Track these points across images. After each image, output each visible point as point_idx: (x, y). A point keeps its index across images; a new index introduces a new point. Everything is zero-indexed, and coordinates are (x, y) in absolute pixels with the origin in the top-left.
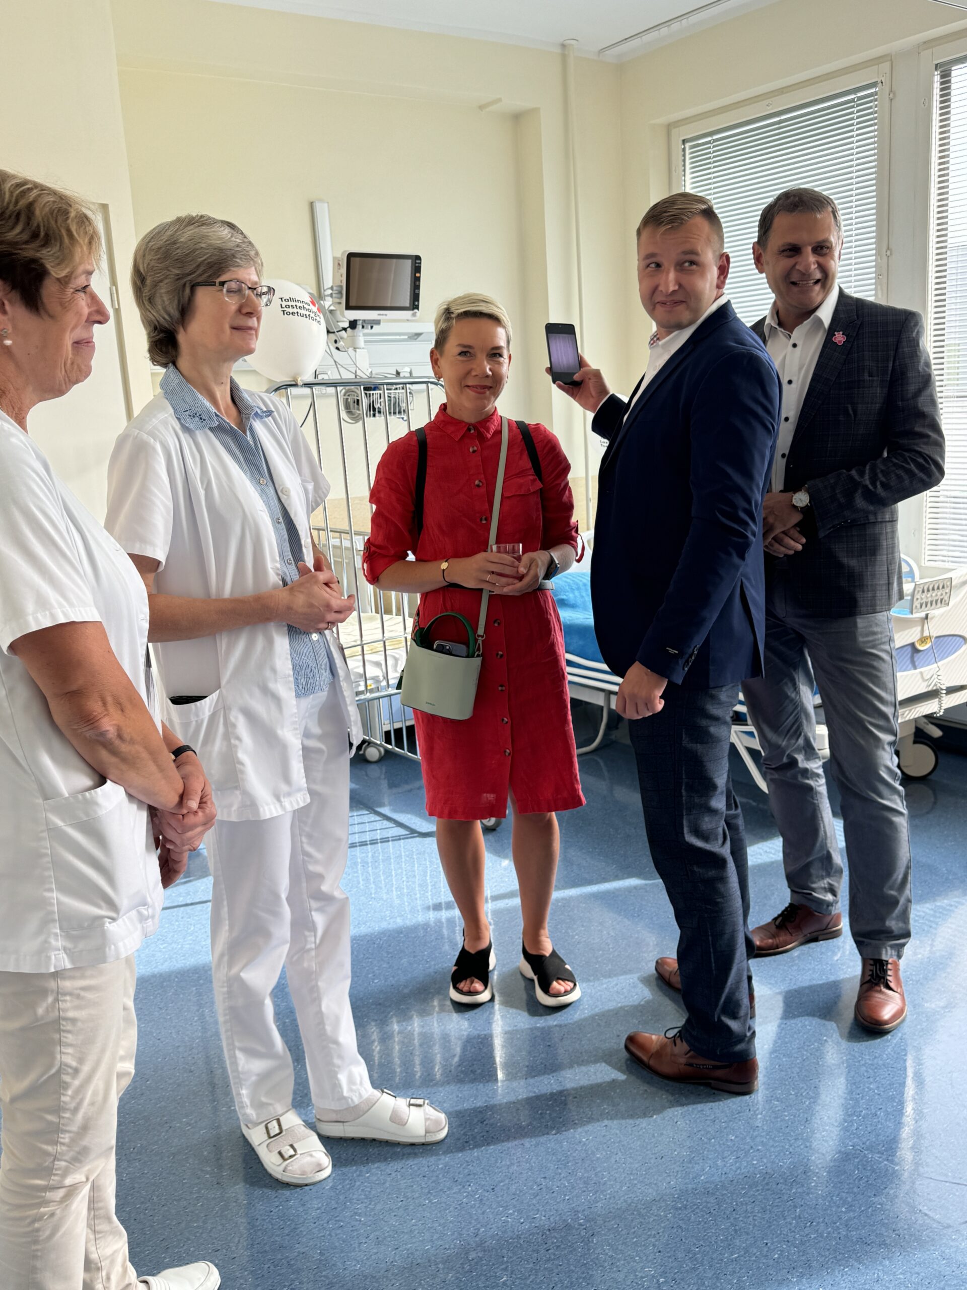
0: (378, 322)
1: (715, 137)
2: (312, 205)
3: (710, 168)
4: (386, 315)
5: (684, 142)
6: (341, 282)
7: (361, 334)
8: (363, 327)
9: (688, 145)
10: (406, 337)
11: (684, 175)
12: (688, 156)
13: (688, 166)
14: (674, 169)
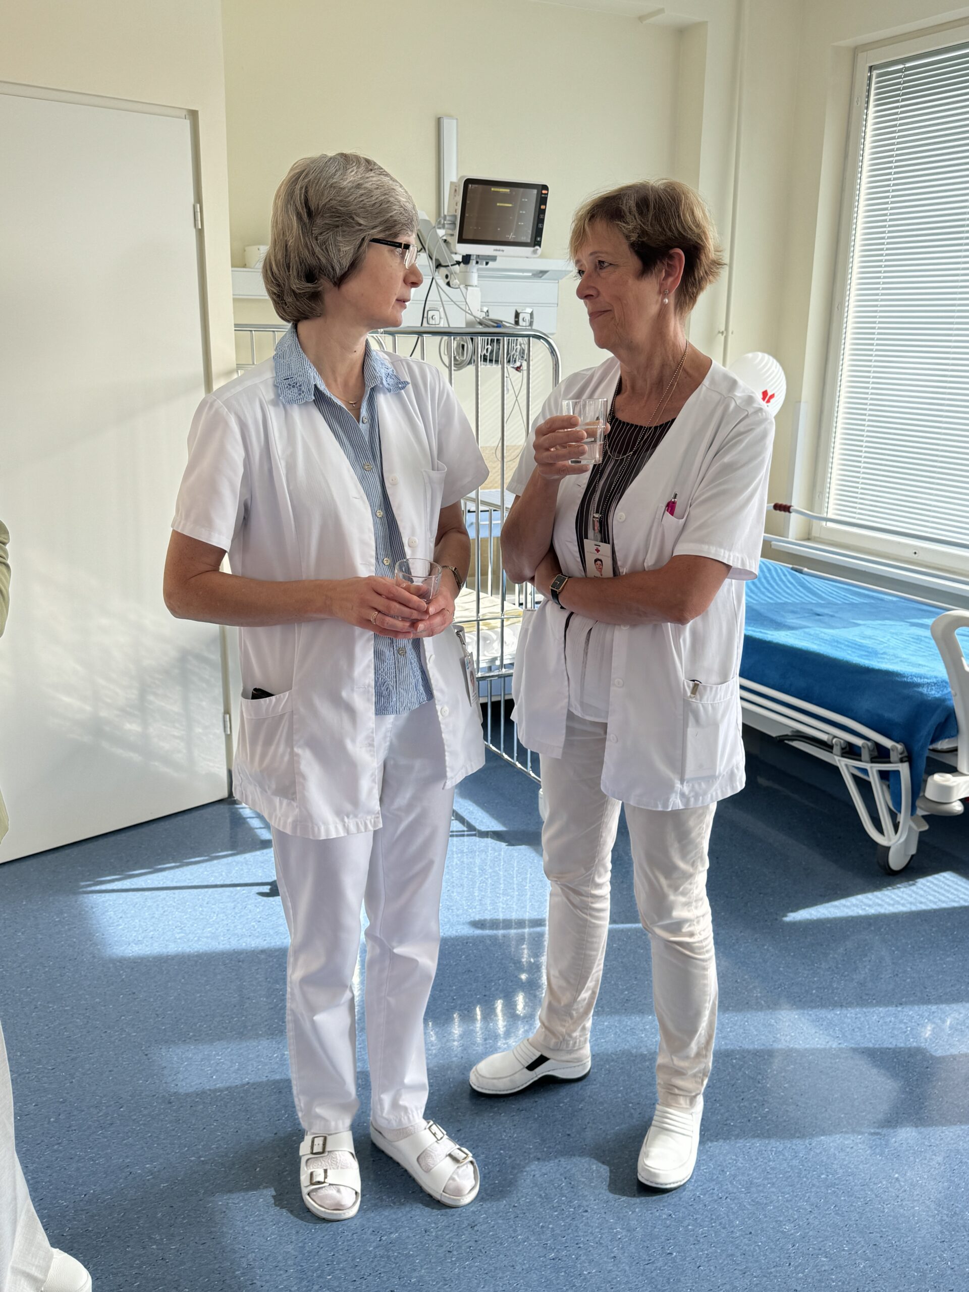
0: (494, 258)
1: (908, 65)
2: (439, 122)
3: (898, 101)
4: (503, 251)
5: (871, 69)
6: (456, 210)
7: (475, 270)
8: (477, 263)
9: (875, 73)
10: (530, 274)
11: (867, 108)
12: (873, 86)
13: (872, 98)
14: (856, 99)
